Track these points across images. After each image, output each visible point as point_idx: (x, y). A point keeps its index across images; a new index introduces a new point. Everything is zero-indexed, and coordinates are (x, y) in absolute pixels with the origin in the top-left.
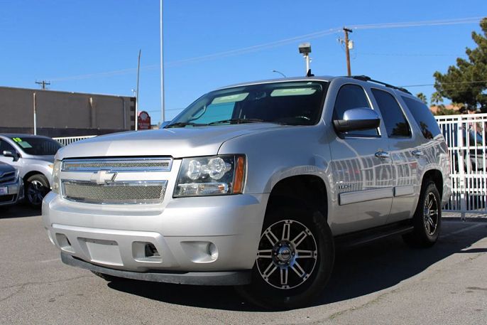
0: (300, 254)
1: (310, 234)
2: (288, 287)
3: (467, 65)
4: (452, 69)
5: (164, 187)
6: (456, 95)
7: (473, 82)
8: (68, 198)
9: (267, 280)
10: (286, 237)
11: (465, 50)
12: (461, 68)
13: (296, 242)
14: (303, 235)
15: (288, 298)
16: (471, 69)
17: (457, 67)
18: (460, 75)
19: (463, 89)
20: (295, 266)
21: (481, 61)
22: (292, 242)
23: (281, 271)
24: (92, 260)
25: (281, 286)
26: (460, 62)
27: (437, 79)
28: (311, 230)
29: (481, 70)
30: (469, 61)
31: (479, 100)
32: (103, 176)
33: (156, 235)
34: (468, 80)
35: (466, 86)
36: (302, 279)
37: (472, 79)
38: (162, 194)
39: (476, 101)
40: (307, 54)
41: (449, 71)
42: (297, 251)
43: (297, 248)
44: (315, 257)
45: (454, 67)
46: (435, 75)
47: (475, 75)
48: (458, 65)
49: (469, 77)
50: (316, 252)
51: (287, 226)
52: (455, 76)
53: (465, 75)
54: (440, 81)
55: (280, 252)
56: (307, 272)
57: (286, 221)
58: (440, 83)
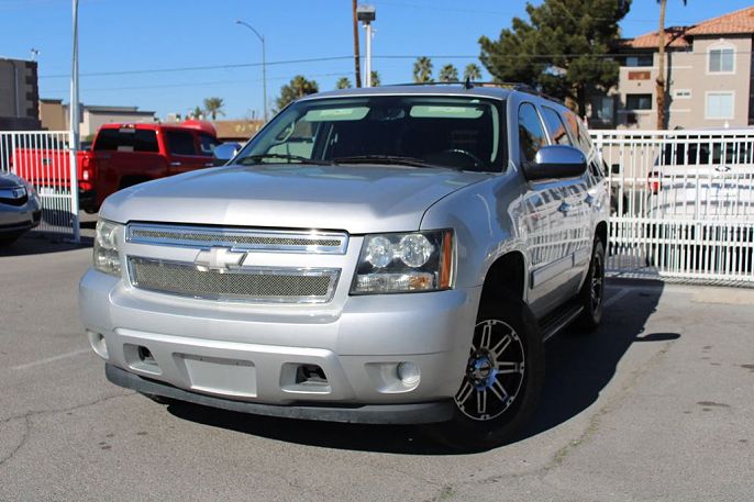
0: (501, 368)
1: (517, 338)
2: (488, 417)
3: (527, 29)
4: (506, 34)
5: (333, 278)
6: (509, 72)
7: (535, 56)
8: (142, 286)
9: (462, 409)
10: (485, 344)
11: (526, 6)
12: (519, 33)
13: (497, 351)
14: (507, 340)
15: (490, 433)
16: (534, 35)
17: (513, 32)
18: (518, 43)
19: (521, 65)
20: (495, 385)
21: (548, 25)
22: (492, 351)
23: (479, 395)
24: (194, 387)
25: (479, 416)
26: (517, 23)
27: (483, 48)
28: (518, 333)
29: (547, 38)
30: (530, 23)
31: (541, 83)
32: (222, 258)
33: (324, 353)
34: (529, 52)
35: (525, 61)
36: (504, 404)
37: (534, 51)
38: (330, 289)
39: (536, 83)
40: (368, 23)
41: (501, 36)
42: (497, 364)
43: (498, 360)
44: (522, 371)
45: (508, 31)
46: (481, 41)
47: (539, 45)
48: (514, 28)
49: (531, 47)
50: (523, 364)
51: (487, 329)
52: (510, 44)
53: (524, 44)
54: (488, 50)
55: (477, 366)
56: (511, 393)
57: (489, 321)
58: (487, 55)
